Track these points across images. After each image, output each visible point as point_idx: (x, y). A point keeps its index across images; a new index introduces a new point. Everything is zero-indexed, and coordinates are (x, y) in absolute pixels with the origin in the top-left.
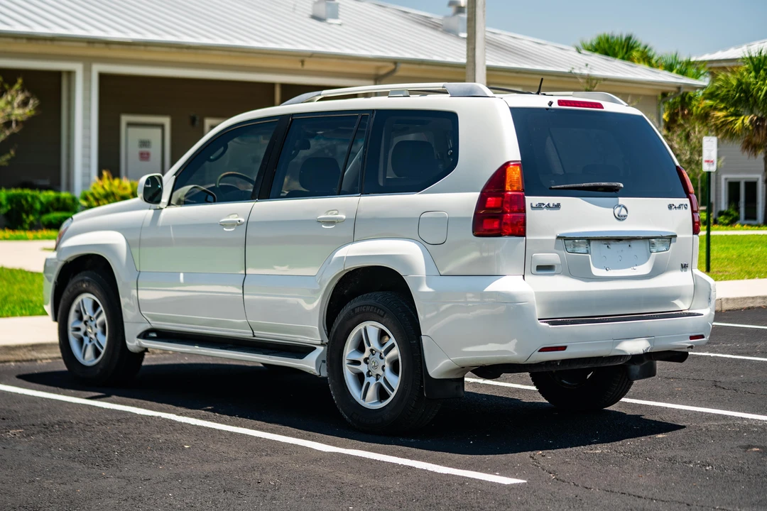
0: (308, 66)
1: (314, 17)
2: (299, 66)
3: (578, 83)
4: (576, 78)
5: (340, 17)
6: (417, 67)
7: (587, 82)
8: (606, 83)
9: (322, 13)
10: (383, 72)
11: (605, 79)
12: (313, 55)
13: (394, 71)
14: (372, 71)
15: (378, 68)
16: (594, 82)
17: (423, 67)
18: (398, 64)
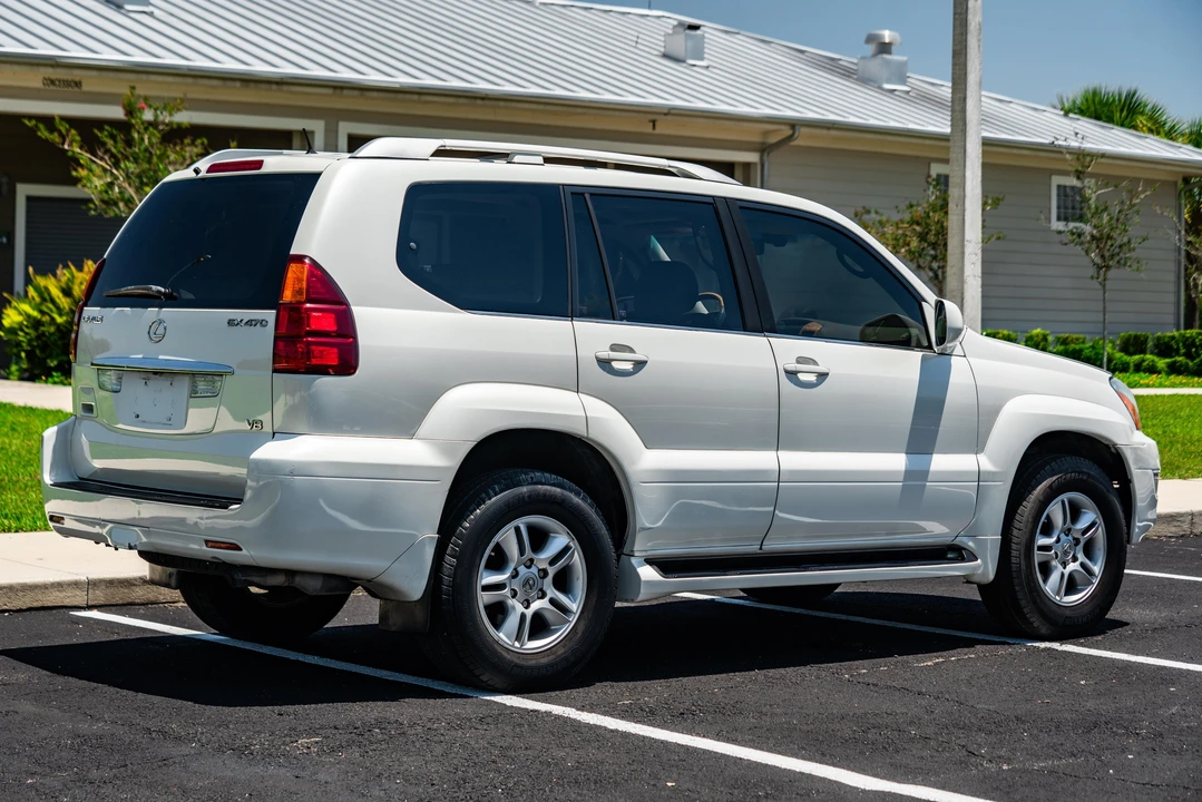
0: (660, 130)
1: (665, 56)
2: (649, 129)
3: (1066, 160)
4: (1061, 152)
5: (706, 56)
6: (825, 132)
7: (1078, 159)
8: (1103, 160)
9: (679, 50)
10: (773, 140)
11: (1103, 155)
12: (671, 112)
13: (790, 138)
14: (757, 139)
15: (766, 133)
16: (1088, 159)
17: (834, 133)
18: (797, 127)
